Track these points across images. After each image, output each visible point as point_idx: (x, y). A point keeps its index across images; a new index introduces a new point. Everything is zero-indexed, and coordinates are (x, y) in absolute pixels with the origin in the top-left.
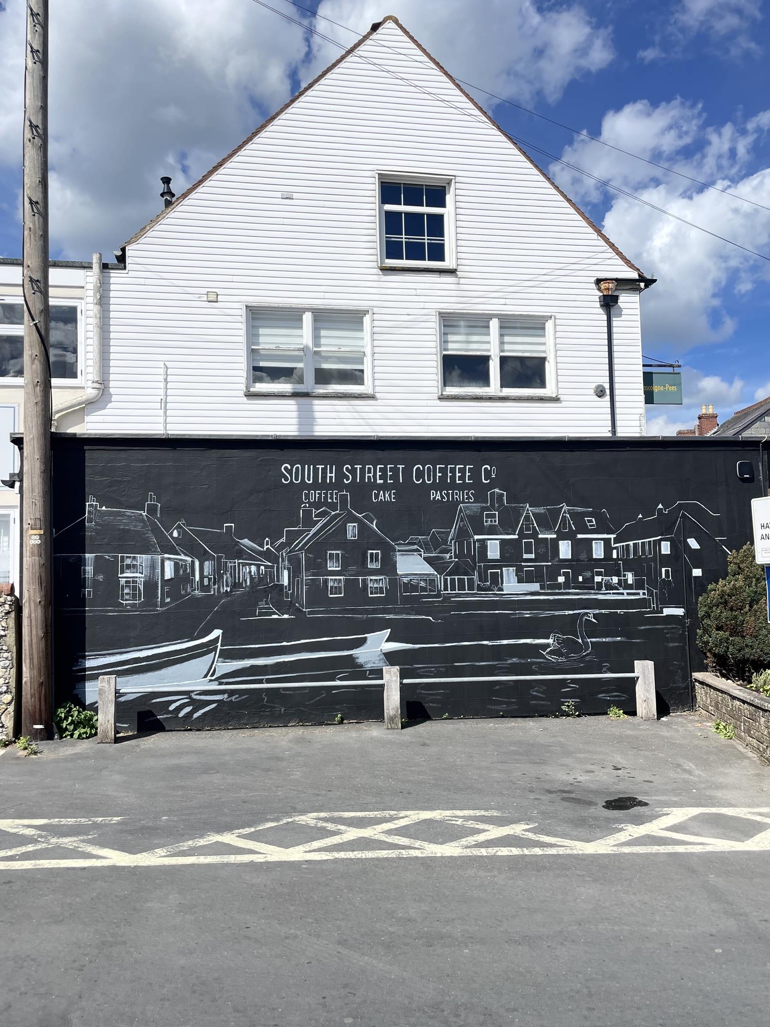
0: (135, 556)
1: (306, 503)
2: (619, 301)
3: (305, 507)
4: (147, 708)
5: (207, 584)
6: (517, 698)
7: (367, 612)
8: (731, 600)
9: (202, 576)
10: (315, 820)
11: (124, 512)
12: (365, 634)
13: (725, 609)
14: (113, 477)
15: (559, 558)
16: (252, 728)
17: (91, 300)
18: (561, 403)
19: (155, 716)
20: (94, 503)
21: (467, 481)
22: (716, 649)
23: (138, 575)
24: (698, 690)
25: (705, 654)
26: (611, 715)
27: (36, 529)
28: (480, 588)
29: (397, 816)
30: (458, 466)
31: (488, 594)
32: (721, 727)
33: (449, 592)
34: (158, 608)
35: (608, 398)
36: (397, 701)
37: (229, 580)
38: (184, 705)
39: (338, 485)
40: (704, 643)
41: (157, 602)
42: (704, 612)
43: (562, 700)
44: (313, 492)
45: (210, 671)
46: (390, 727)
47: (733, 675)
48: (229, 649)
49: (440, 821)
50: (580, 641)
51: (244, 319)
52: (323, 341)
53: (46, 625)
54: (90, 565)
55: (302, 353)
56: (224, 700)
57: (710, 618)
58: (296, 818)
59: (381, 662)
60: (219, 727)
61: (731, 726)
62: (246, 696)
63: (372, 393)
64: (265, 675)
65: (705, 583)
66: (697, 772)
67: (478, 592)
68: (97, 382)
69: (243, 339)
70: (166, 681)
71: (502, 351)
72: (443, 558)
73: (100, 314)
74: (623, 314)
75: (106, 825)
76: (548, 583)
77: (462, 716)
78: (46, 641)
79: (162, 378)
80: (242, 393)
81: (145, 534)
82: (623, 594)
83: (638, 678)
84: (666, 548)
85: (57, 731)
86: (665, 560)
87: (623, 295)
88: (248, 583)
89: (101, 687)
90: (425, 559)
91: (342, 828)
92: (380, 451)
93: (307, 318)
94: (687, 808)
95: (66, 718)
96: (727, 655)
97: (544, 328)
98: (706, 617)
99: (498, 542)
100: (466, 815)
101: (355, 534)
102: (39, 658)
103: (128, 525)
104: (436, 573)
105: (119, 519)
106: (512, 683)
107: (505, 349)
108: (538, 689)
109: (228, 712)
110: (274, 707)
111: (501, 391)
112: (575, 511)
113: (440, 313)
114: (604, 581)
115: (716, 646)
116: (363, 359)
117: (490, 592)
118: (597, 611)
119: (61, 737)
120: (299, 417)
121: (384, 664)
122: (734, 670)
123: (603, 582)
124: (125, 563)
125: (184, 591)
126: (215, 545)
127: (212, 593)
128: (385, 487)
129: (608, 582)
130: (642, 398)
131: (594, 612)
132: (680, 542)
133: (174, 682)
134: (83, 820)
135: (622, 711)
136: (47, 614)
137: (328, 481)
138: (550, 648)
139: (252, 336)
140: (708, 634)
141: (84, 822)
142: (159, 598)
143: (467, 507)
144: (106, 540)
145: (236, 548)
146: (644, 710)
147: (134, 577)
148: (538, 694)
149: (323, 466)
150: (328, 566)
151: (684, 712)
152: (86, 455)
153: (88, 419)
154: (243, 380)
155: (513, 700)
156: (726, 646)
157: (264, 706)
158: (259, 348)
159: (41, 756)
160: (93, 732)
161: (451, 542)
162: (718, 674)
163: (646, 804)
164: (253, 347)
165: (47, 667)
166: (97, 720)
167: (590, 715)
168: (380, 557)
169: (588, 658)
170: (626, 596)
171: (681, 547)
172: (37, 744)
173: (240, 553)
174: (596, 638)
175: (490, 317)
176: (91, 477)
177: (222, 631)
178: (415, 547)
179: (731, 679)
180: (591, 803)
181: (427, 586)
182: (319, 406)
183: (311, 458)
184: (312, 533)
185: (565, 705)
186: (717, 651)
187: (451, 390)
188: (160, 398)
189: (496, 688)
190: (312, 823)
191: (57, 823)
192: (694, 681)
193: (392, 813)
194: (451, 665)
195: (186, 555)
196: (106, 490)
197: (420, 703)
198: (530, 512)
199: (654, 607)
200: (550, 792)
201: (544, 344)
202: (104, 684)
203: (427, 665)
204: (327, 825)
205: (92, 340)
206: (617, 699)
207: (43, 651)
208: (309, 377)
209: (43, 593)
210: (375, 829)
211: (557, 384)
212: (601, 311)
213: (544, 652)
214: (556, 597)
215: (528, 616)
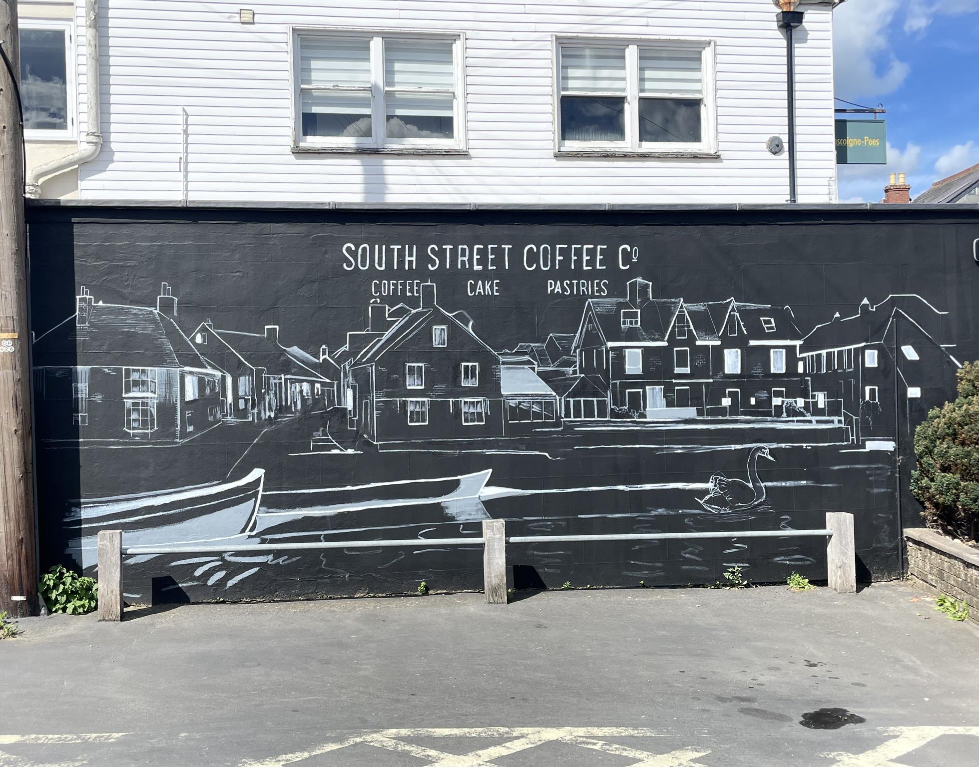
0: (144, 370)
1: (375, 297)
2: (804, 20)
3: (375, 302)
4: (166, 574)
5: (244, 407)
6: (662, 563)
7: (461, 446)
8: (962, 431)
9: (236, 397)
10: (394, 741)
11: (128, 309)
12: (457, 476)
13: (954, 443)
14: (112, 261)
15: (724, 373)
16: (306, 600)
17: (82, 21)
18: (722, 162)
19: (176, 584)
20: (88, 297)
21: (598, 267)
22: (940, 498)
23: (150, 395)
24: (912, 551)
25: (922, 503)
26: (792, 585)
27: (8, 331)
28: (614, 414)
29: (511, 735)
30: (585, 247)
31: (625, 422)
32: (947, 604)
33: (572, 419)
34: (178, 440)
35: (786, 155)
36: (502, 566)
37: (273, 402)
38: (214, 570)
39: (421, 272)
40: (920, 488)
41: (175, 431)
42: (923, 446)
43: (725, 564)
44: (386, 282)
45: (249, 525)
46: (492, 600)
47: (961, 532)
48: (274, 494)
49: (571, 744)
50: (750, 485)
51: (290, 48)
52: (398, 78)
53: (25, 462)
54: (83, 381)
55: (368, 95)
56: (269, 562)
57: (931, 455)
58: (368, 737)
59: (480, 513)
60: (261, 598)
61: (964, 604)
62: (298, 558)
63: (464, 150)
64: (324, 530)
65: (925, 407)
66: (925, 671)
67: (612, 420)
68: (93, 134)
69: (289, 75)
70: (190, 538)
71: (642, 90)
72: (563, 374)
73: (95, 40)
74: (808, 38)
75: (101, 745)
76: (708, 407)
77: (589, 586)
78: (26, 485)
79: (180, 129)
80: (288, 150)
81: (156, 340)
82: (810, 422)
83: (830, 536)
84: (871, 359)
85: (44, 604)
86: (870, 376)
87: (809, 11)
88: (299, 407)
89: (101, 546)
90: (539, 374)
91: (433, 753)
92: (478, 226)
93: (376, 46)
94: (922, 727)
95: (56, 587)
96: (955, 506)
97: (699, 59)
98: (926, 454)
99: (640, 351)
100: (607, 734)
101: (444, 340)
102: (16, 506)
103: (134, 327)
104: (554, 394)
105: (122, 319)
106: (656, 541)
107: (646, 87)
108: (693, 549)
109: (274, 578)
110: (336, 573)
111: (640, 146)
112: (748, 308)
113: (557, 38)
114: (785, 404)
115: (941, 493)
116: (452, 102)
117: (628, 420)
118: (774, 445)
119: (50, 612)
120: (366, 183)
121: (484, 516)
122: (964, 526)
123: (784, 406)
124: (131, 379)
125: (212, 417)
126: (252, 354)
127: (250, 419)
128: (484, 276)
129: (790, 406)
130: (833, 155)
131: (771, 447)
132: (892, 350)
133: (201, 539)
134: (70, 736)
135: (807, 580)
136: (26, 448)
137: (407, 268)
138: (710, 496)
139: (301, 71)
140: (927, 477)
141: (71, 740)
142: (179, 426)
143: (598, 304)
144: (105, 347)
145: (282, 358)
146: (838, 579)
147: (143, 398)
148: (693, 557)
149: (400, 247)
150: (407, 384)
151: (891, 581)
152: (74, 230)
153: (82, 184)
154: (290, 132)
155: (657, 565)
156: (955, 493)
157: (321, 571)
158: (310, 87)
159: (21, 638)
160: (93, 604)
161: (575, 352)
162: (940, 531)
163: (861, 720)
164: (302, 86)
165: (28, 517)
166: (97, 590)
167: (762, 584)
168: (477, 372)
169: (760, 509)
170: (815, 425)
171: (893, 356)
172: (17, 622)
173: (286, 366)
174: (772, 482)
175: (627, 42)
176: (82, 261)
177: (264, 471)
178: (527, 358)
179: (958, 538)
180: (781, 718)
181: (542, 411)
182: (393, 167)
183: (383, 235)
184: (384, 338)
185: (730, 572)
186: (941, 500)
187: (572, 145)
188: (178, 156)
189: (635, 548)
190: (390, 744)
191: (33, 742)
192: (905, 539)
193: (503, 730)
194: (574, 517)
195: (214, 368)
196: (104, 278)
197: (532, 568)
198: (684, 309)
199: (853, 439)
200: (722, 699)
201: (699, 81)
202: (105, 542)
203: (541, 518)
204: (412, 749)
205: (86, 76)
206: (800, 563)
207: (21, 499)
208: (379, 126)
209: (19, 419)
210: (480, 756)
211: (717, 136)
212: (779, 34)
213: (702, 500)
214: (719, 426)
215: (679, 451)
